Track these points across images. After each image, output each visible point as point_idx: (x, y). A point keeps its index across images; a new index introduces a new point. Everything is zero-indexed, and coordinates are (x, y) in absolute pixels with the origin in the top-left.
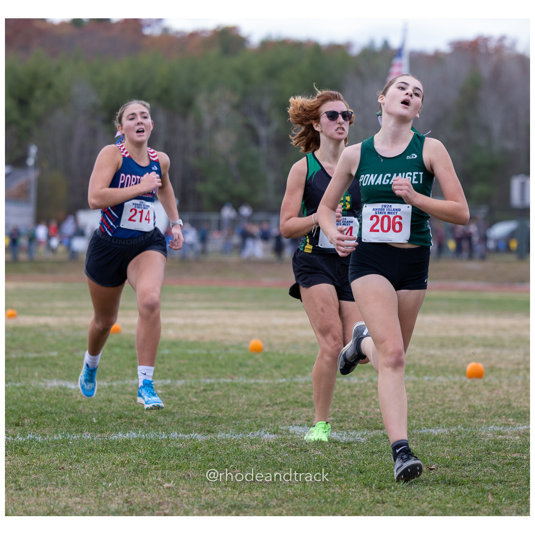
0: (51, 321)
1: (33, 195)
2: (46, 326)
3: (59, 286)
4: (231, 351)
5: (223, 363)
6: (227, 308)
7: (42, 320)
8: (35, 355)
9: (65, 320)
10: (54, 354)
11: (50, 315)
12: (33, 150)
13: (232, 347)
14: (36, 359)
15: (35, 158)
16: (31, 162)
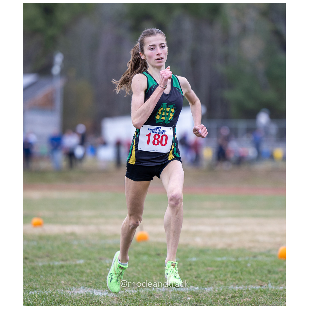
0: (78, 229)
1: (58, 104)
2: (73, 234)
3: (85, 195)
4: (260, 258)
5: (252, 270)
6: (255, 216)
7: (68, 229)
8: (62, 263)
9: (92, 228)
10: (81, 262)
11: (77, 223)
12: (59, 59)
13: (261, 254)
14: (62, 267)
15: (61, 66)
16: (56, 70)
